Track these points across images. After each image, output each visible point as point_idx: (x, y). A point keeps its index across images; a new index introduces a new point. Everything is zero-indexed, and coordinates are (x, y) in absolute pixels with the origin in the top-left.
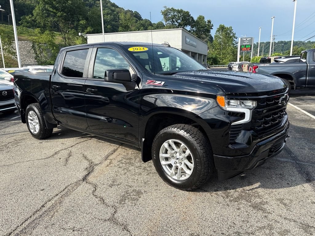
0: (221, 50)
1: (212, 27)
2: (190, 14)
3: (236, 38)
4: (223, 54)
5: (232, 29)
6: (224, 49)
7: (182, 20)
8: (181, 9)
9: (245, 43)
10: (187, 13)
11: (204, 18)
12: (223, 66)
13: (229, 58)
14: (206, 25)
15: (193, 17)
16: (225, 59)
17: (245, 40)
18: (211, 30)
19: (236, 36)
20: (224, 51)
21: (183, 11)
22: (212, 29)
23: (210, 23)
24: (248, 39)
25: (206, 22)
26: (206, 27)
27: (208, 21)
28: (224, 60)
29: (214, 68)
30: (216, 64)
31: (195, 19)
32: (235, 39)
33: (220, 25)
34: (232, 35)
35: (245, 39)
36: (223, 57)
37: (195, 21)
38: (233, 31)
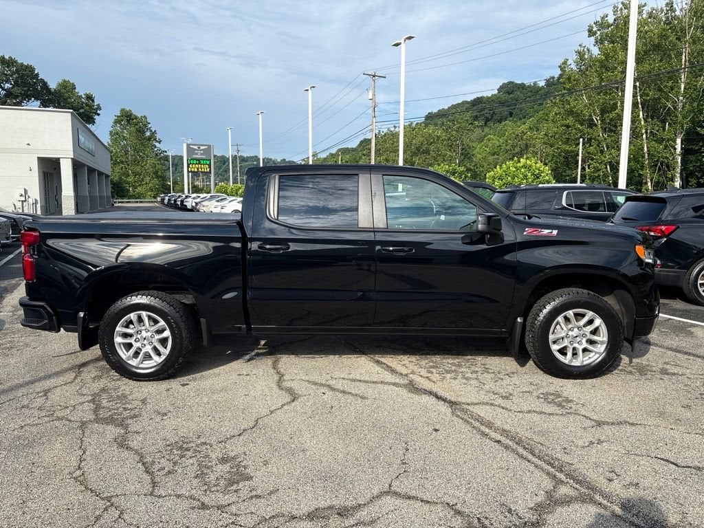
0: (128, 165)
1: (98, 112)
2: (36, 72)
3: (160, 142)
4: (135, 174)
5: (149, 120)
6: (136, 163)
7: (16, 84)
8: (10, 57)
9: (197, 154)
10: (30, 69)
11: (74, 87)
12: (141, 202)
13: (151, 185)
14: (82, 104)
15: (46, 80)
16: (140, 185)
17: (196, 149)
18: (96, 117)
19: (158, 136)
20: (138, 169)
21: (16, 62)
22: (99, 115)
23: (93, 101)
24: (202, 148)
25: (81, 97)
26: (82, 108)
27: (86, 95)
28: (139, 188)
29: (120, 204)
30: (122, 197)
31: (53, 85)
32: (157, 144)
33: (122, 110)
34: (148, 134)
35: (196, 147)
36: (135, 182)
37: (53, 90)
38: (150, 126)
